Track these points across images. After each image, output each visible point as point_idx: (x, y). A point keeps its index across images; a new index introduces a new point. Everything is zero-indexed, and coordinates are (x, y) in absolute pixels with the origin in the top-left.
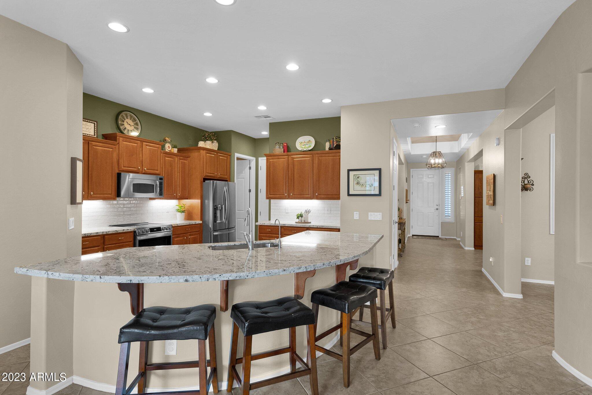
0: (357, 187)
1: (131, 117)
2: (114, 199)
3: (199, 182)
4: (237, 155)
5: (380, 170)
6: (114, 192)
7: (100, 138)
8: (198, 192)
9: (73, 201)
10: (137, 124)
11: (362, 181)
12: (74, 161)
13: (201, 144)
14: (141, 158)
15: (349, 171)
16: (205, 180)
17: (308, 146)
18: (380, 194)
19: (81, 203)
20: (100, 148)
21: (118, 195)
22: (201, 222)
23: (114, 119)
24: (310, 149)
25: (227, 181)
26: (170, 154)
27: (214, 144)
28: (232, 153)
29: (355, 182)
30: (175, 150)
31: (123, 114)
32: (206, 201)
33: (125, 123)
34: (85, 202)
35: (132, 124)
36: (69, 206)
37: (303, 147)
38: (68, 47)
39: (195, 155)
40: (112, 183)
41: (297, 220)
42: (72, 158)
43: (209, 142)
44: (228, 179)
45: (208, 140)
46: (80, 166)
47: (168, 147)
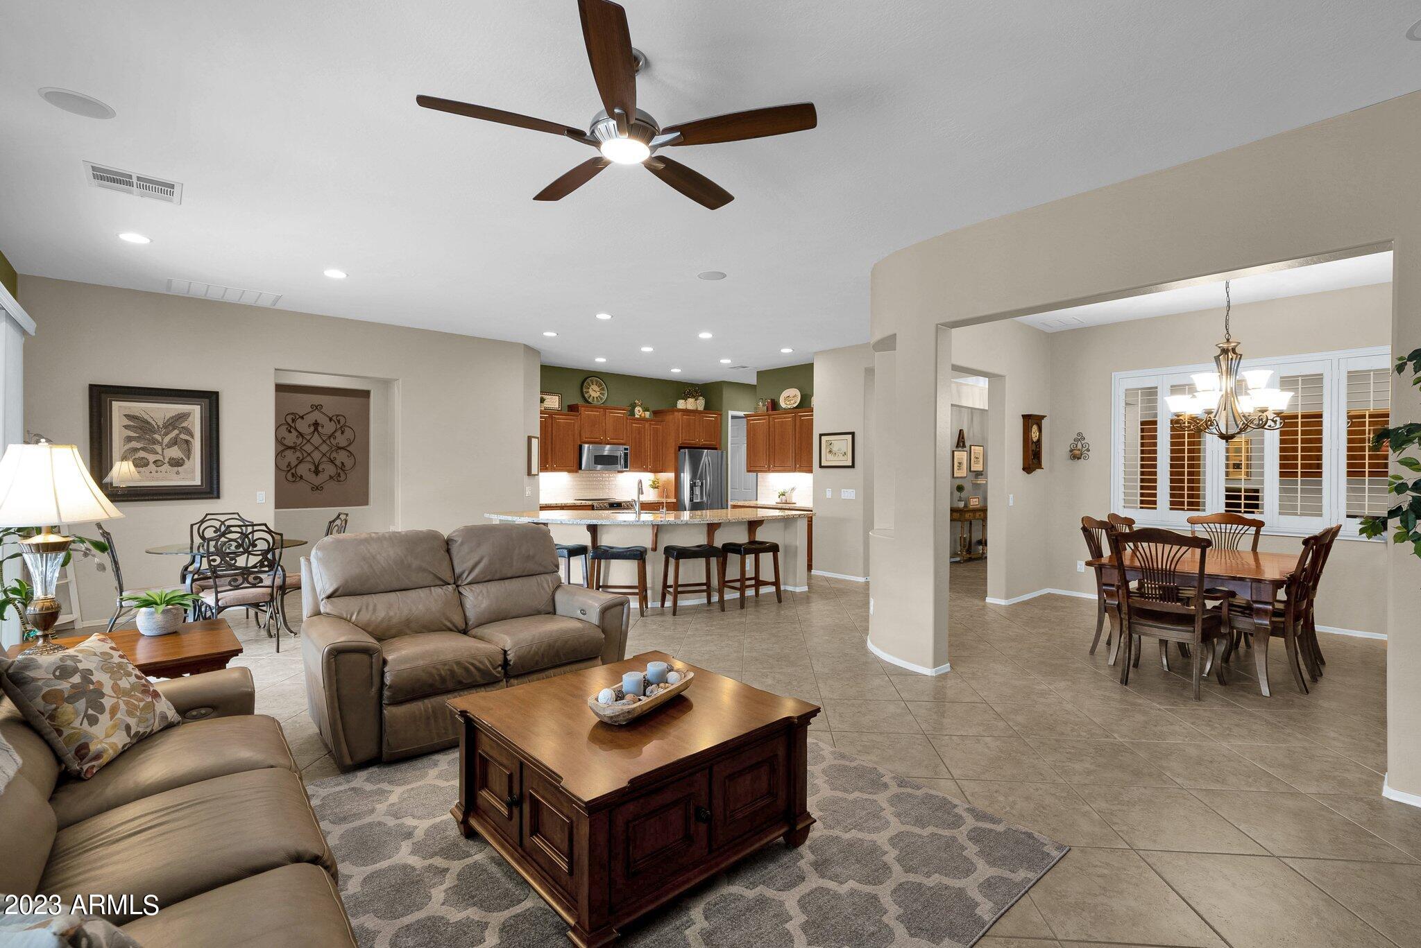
0: (830, 457)
1: (597, 382)
2: (577, 472)
3: (673, 451)
4: (731, 413)
5: (853, 434)
6: (576, 465)
7: (566, 411)
8: (672, 463)
9: (529, 473)
10: (603, 389)
11: (835, 449)
12: (530, 439)
13: (681, 404)
14: (604, 428)
15: (821, 435)
16: (680, 448)
17: (792, 402)
18: (853, 466)
19: (538, 475)
20: (561, 420)
21: (580, 468)
22: (674, 500)
23: (579, 386)
24: (795, 406)
25: (716, 449)
26: (642, 419)
27: (698, 401)
28: (724, 409)
29: (828, 450)
30: (647, 414)
31: (588, 380)
32: (682, 474)
33: (590, 390)
34: (541, 474)
35: (598, 389)
36: (526, 477)
37: (788, 403)
38: (526, 346)
39: (669, 417)
40: (572, 456)
41: (779, 500)
42: (528, 437)
43: (691, 400)
44: (717, 446)
45: (689, 397)
46: (535, 443)
47: (639, 412)
